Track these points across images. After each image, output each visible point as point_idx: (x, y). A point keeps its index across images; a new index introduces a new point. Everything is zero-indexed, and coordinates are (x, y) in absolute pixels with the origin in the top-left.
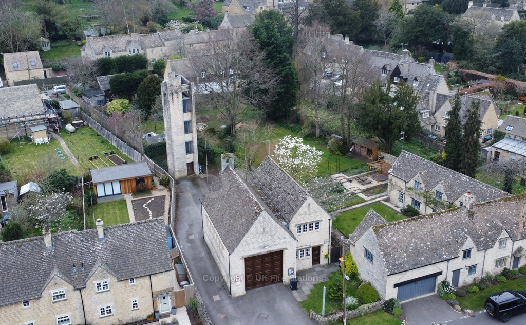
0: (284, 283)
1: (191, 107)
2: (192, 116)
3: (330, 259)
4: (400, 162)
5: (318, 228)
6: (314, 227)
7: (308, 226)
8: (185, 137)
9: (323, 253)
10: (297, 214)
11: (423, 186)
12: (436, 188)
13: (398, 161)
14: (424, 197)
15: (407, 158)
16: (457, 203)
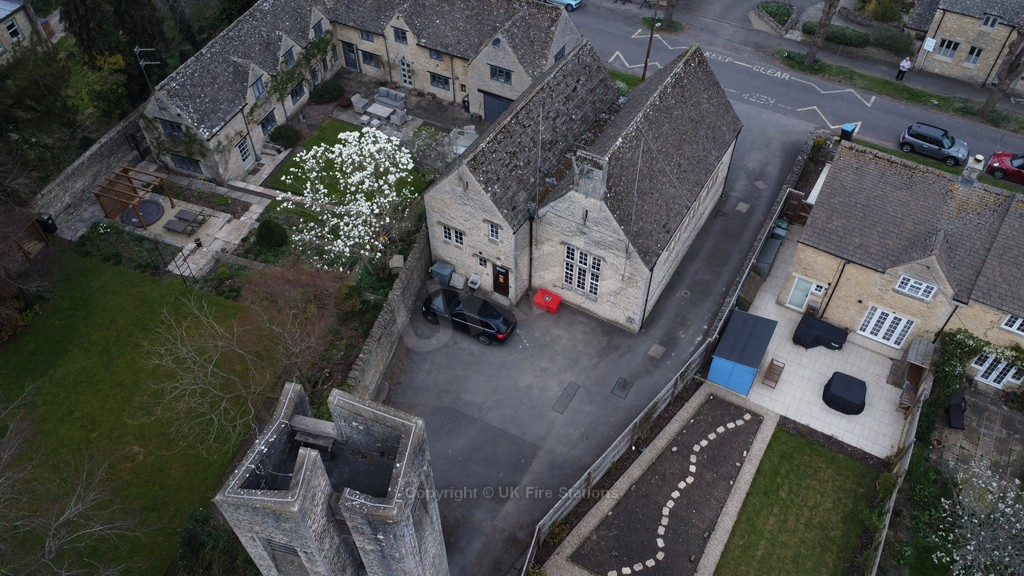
11: (266, 77)
12: (281, 53)
13: (182, 109)
14: (275, 91)
15: (183, 86)
16: (312, 35)
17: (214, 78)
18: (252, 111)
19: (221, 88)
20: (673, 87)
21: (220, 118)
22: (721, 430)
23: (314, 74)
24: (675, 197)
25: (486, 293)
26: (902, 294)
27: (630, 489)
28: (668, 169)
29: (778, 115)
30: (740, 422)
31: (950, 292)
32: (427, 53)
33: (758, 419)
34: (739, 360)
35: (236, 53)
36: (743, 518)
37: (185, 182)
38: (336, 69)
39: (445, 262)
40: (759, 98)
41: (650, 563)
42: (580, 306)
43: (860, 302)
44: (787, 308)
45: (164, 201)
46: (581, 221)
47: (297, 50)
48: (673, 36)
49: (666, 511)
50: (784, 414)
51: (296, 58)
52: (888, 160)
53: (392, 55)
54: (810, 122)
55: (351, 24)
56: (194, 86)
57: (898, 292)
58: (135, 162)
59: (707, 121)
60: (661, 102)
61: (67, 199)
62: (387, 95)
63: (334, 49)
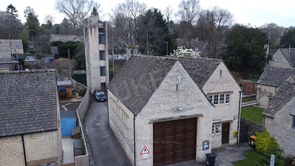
0: (197, 160)
1: (105, 40)
2: (105, 46)
3: (238, 138)
4: (266, 74)
5: (229, 101)
6: (225, 100)
7: (219, 98)
8: (100, 62)
9: (233, 131)
10: (208, 81)
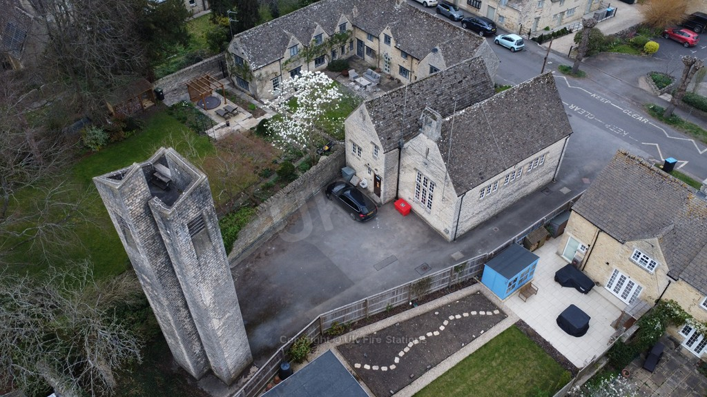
4: (249, 49)
11: (300, 46)
12: (314, 35)
13: (245, 50)
14: (305, 56)
15: (250, 38)
16: (337, 30)
17: (270, 39)
18: (286, 63)
19: (272, 45)
20: (520, 91)
21: (265, 61)
22: (474, 313)
23: (334, 53)
24: (496, 159)
25: (369, 192)
26: (635, 263)
27: (395, 325)
28: (496, 140)
29: (626, 143)
30: (489, 313)
31: (667, 269)
32: (400, 53)
33: (503, 316)
34: (500, 272)
35: (288, 29)
36: (459, 367)
37: (239, 93)
38: (350, 55)
39: (351, 168)
40: (617, 130)
41: (384, 369)
42: (421, 216)
43: (608, 264)
44: (562, 258)
45: (222, 99)
46: (425, 155)
47: (325, 36)
48: (576, 80)
49: (410, 345)
50: (523, 319)
51: (323, 40)
52: (649, 168)
53: (381, 52)
54: (648, 152)
55: (363, 29)
56: (257, 40)
57: (632, 261)
58: (219, 78)
59: (542, 120)
60: (506, 97)
61: (176, 86)
62: (371, 74)
63: (351, 42)
